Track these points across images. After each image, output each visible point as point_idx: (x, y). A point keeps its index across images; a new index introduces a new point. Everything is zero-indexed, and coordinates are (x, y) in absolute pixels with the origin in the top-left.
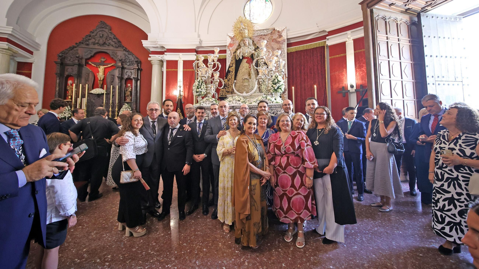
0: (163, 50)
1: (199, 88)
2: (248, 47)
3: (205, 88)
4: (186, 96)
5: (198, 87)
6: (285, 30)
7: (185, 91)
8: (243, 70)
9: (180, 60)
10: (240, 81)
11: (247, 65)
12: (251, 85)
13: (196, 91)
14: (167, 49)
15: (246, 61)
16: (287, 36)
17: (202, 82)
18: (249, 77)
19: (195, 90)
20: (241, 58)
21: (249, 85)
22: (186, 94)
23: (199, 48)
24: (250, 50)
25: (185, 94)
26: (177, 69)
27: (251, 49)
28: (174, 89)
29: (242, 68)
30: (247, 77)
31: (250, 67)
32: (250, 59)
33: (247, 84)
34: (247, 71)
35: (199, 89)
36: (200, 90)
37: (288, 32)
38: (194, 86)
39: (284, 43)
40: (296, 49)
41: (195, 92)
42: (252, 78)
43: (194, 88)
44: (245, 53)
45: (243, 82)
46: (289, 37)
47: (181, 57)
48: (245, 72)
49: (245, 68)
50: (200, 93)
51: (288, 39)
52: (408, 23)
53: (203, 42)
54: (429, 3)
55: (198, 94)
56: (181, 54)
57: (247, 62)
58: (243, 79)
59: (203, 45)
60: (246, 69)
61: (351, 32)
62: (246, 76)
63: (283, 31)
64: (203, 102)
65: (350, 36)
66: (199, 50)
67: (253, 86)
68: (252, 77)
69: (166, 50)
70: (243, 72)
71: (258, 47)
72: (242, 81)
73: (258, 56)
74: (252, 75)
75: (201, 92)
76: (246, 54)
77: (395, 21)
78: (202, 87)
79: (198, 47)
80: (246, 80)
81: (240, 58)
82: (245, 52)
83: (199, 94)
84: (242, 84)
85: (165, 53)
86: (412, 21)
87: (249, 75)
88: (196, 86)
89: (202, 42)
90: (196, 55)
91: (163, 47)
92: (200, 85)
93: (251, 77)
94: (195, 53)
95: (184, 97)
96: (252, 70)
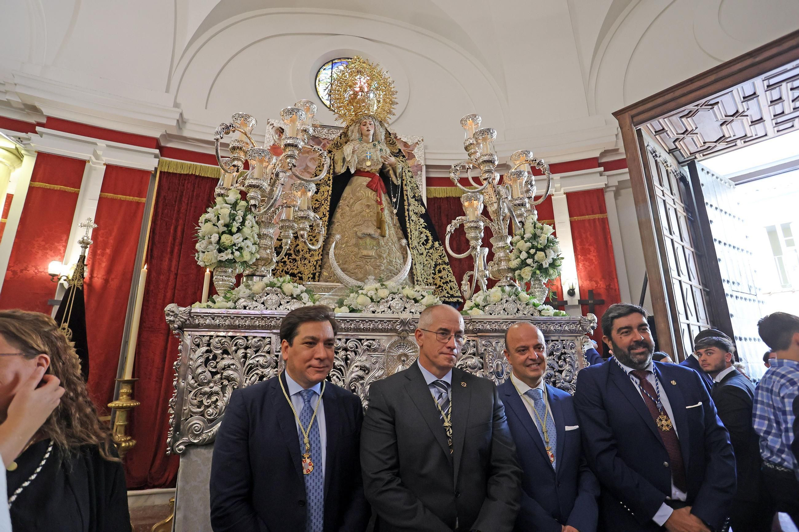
0: (32, 120)
1: (234, 229)
2: (375, 145)
3: (256, 236)
4: (98, 281)
5: (227, 225)
6: (422, 145)
7: (97, 264)
8: (357, 207)
9: (94, 163)
10: (347, 242)
11: (371, 194)
12: (384, 256)
13: (218, 242)
14: (49, 118)
15: (365, 184)
16: (425, 159)
17: (248, 210)
18: (379, 231)
19: (215, 237)
20: (353, 171)
21: (380, 256)
22: (100, 276)
23: (171, 141)
24: (378, 152)
25: (95, 275)
26: (78, 186)
27: (381, 150)
28: (51, 253)
29: (355, 203)
30: (372, 230)
31: (380, 203)
32: (379, 179)
33: (372, 253)
34: (370, 214)
35: (231, 234)
36: (237, 239)
37: (426, 151)
38: (207, 221)
39: (419, 173)
40: (448, 193)
41: (214, 248)
42: (387, 235)
43: (204, 228)
44: (364, 160)
45: (356, 245)
46: (429, 163)
47: (100, 153)
48: (364, 213)
49: (364, 201)
50: (237, 253)
51: (428, 167)
52: (677, 174)
53: (188, 126)
54: (707, 145)
55: (226, 256)
56: (102, 143)
57: (369, 186)
58: (359, 234)
59: (186, 134)
60: (368, 206)
61: (561, 178)
62: (368, 227)
63: (415, 146)
64: (251, 297)
65: (559, 185)
66: (170, 145)
67: (391, 261)
68: (387, 232)
69: (44, 121)
70: (356, 215)
71: (400, 150)
72: (353, 241)
73: (404, 174)
74: (387, 228)
75: (240, 249)
76: (369, 163)
77: (665, 165)
78: (246, 230)
79: (169, 137)
80: (368, 240)
81: (348, 169)
82: (362, 157)
83: (230, 257)
84: (356, 249)
85: (38, 129)
86: (680, 172)
87: (380, 225)
88: (221, 222)
89: (184, 122)
90: (156, 156)
91: (34, 109)
92: (239, 218)
93: (385, 233)
94: (157, 151)
95: (90, 285)
96: (386, 212)
